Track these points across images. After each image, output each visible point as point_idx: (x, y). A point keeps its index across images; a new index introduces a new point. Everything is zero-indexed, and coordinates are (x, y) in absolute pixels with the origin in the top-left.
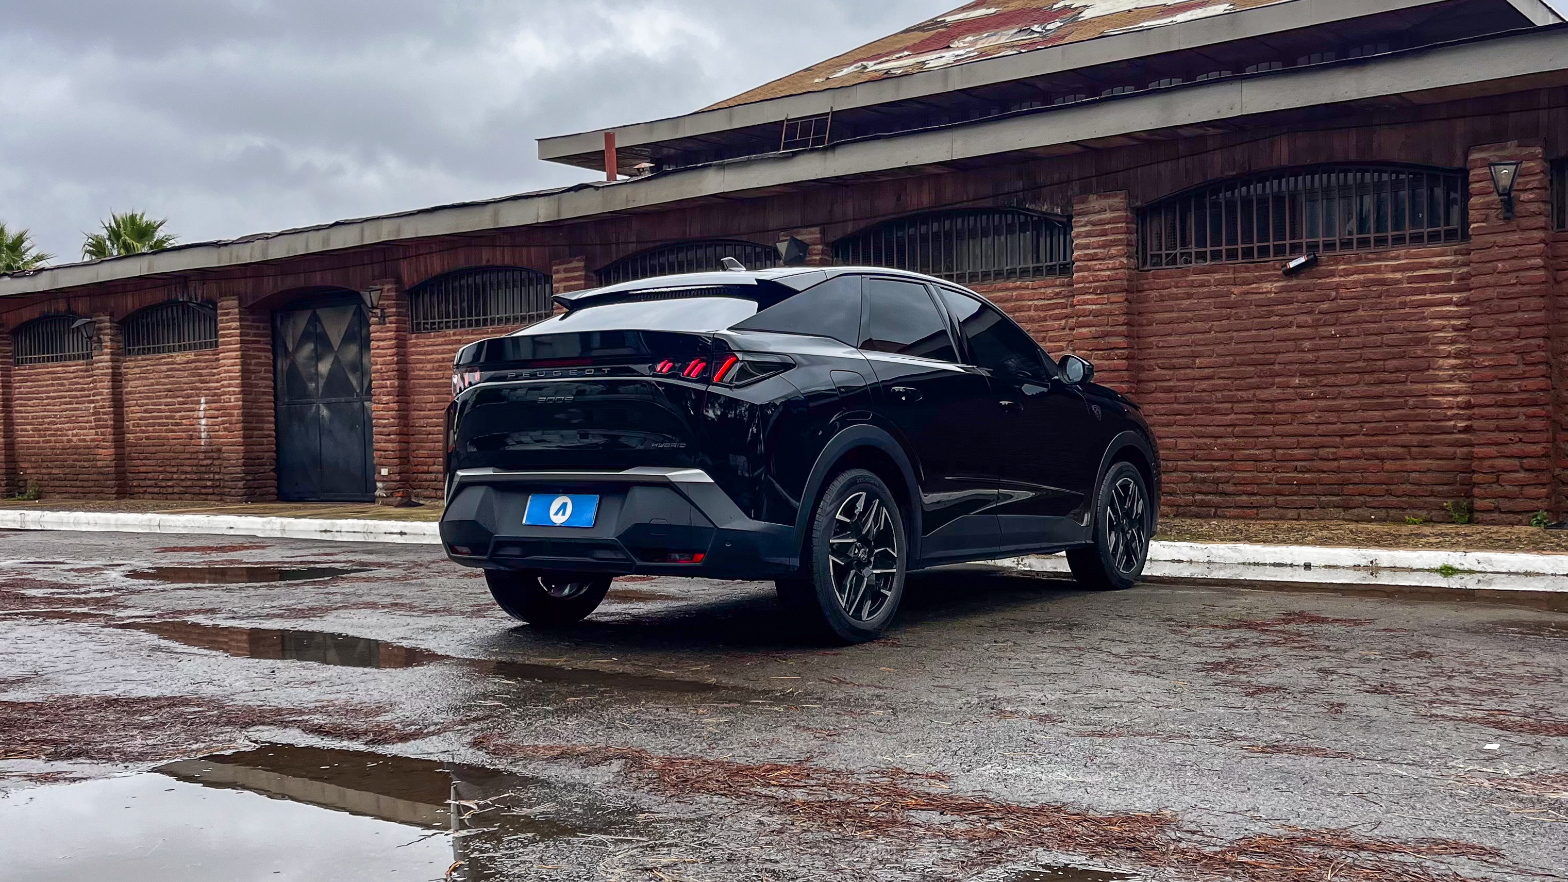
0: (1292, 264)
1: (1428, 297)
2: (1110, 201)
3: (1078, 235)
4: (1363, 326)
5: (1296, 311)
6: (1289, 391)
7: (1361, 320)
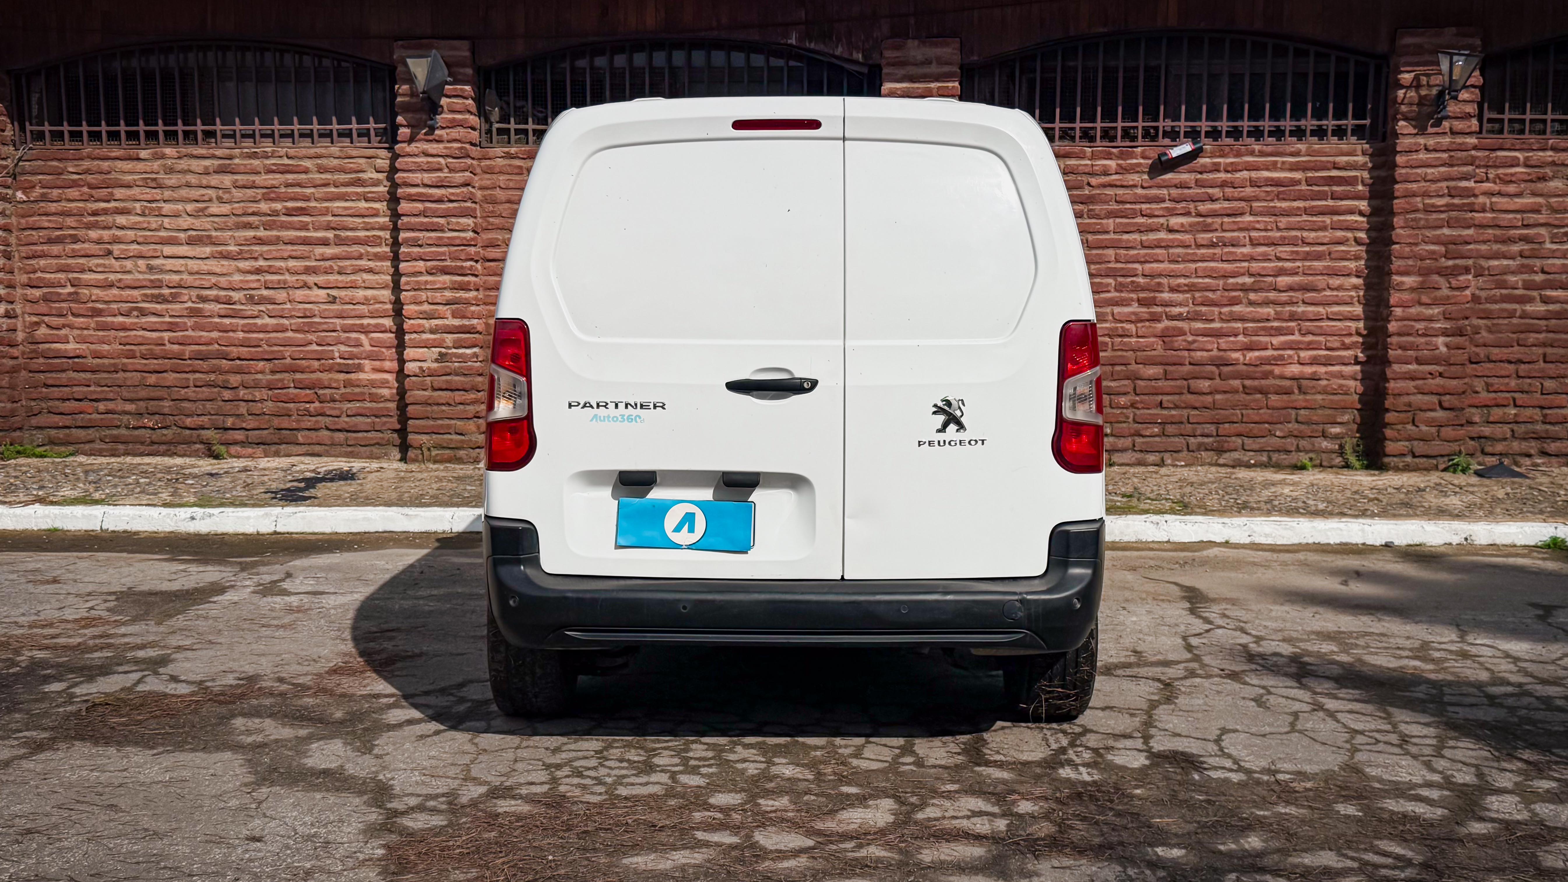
0: (1173, 153)
1: (1330, 203)
2: (938, 51)
4: (1251, 234)
5: (1169, 210)
6: (1156, 309)
7: (1251, 226)
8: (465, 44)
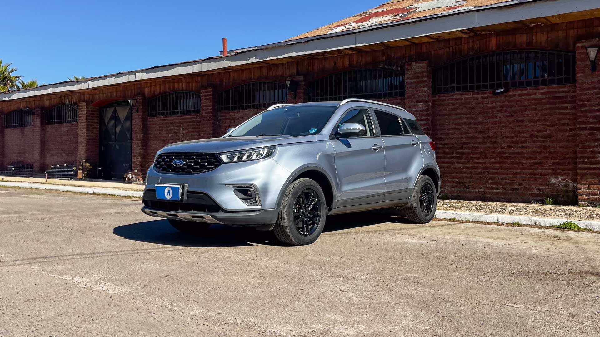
0: (498, 91)
1: (557, 105)
2: (421, 65)
3: (407, 79)
4: (528, 118)
5: (499, 111)
6: (496, 145)
7: (527, 116)
8: (302, 76)
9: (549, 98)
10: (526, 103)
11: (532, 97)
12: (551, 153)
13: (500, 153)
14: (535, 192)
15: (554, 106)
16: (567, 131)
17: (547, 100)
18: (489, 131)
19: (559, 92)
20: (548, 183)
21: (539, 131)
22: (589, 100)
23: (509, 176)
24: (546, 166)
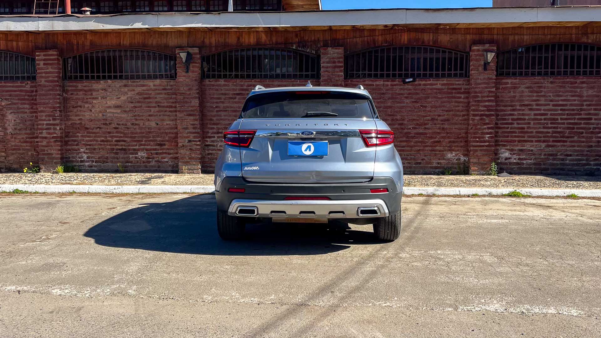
0: (407, 80)
1: (454, 95)
2: (337, 51)
3: (324, 63)
4: (430, 104)
5: (406, 98)
6: (403, 127)
7: (430, 102)
8: (197, 48)
9: (448, 89)
10: (429, 91)
11: (434, 87)
12: (447, 133)
13: (406, 133)
14: (435, 165)
15: (451, 95)
16: (460, 116)
17: (446, 90)
18: (397, 114)
19: (456, 84)
20: (445, 157)
21: (439, 116)
22: (481, 92)
23: (413, 152)
24: (444, 144)
